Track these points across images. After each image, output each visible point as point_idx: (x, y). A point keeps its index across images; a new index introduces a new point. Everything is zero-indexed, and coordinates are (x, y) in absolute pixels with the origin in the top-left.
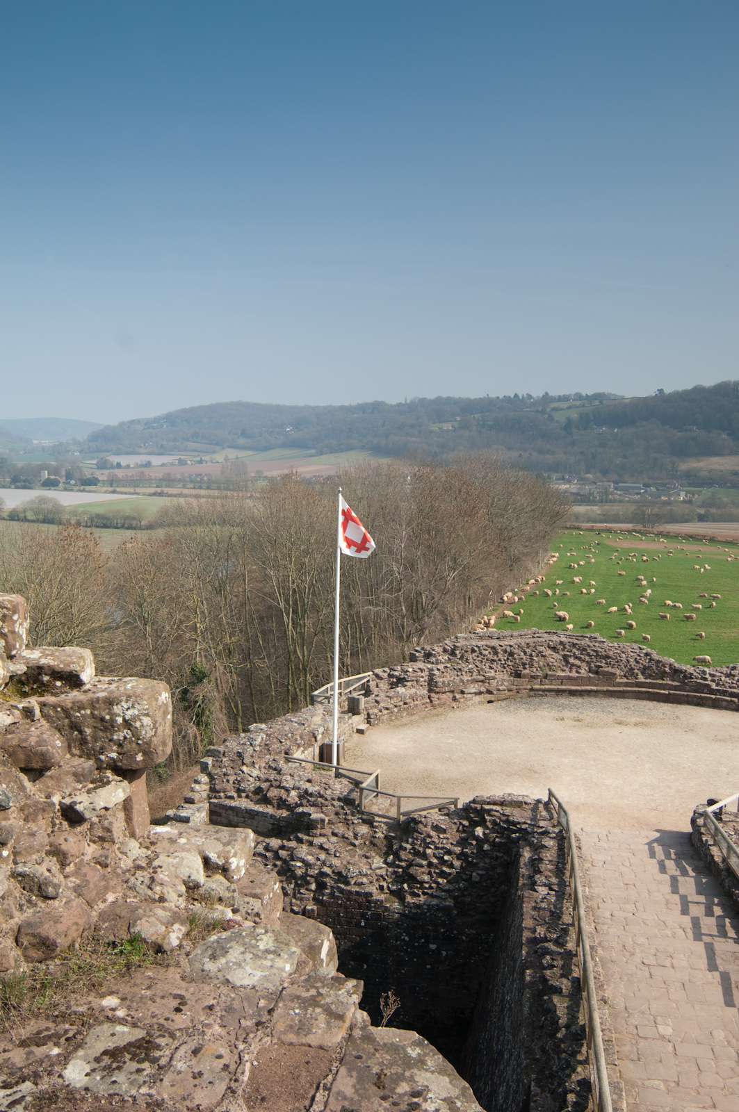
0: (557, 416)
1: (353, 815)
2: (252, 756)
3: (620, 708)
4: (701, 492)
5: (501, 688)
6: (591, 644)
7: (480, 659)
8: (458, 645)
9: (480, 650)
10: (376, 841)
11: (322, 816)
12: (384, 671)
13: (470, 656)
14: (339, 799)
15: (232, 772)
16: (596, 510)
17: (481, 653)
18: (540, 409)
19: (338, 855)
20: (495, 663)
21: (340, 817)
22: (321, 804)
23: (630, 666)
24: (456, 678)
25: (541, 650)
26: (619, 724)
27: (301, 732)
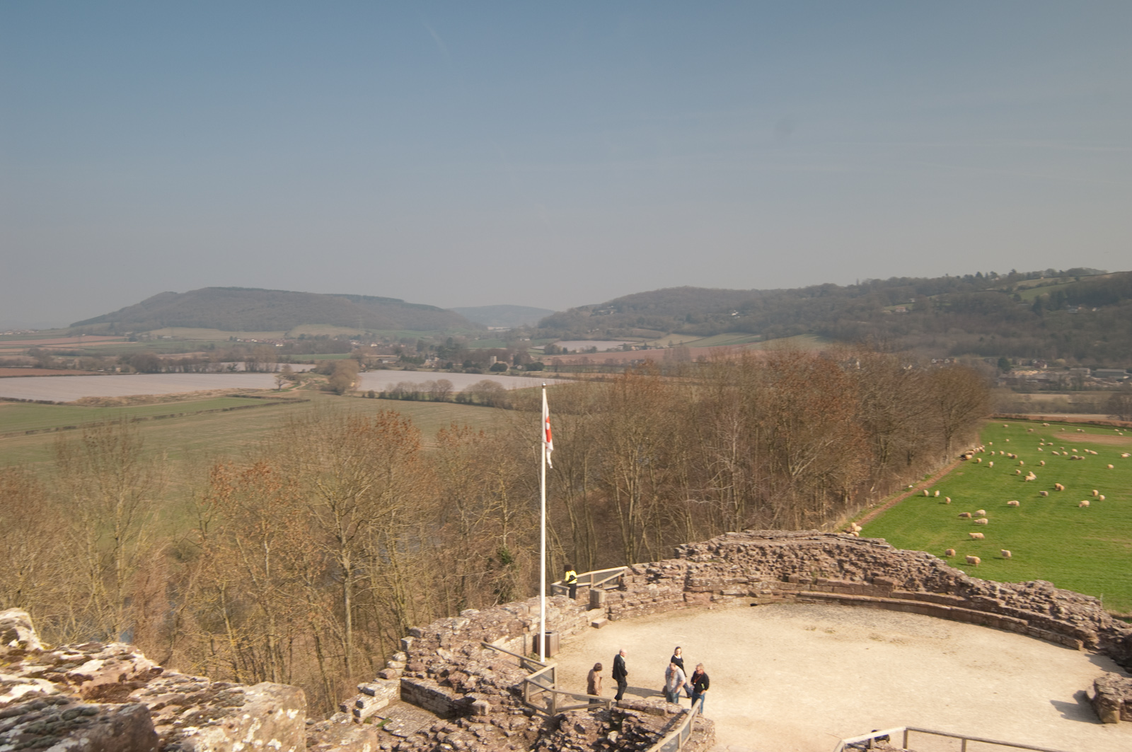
1: (517, 705)
2: (450, 639)
3: (887, 622)
5: (765, 591)
6: (871, 550)
7: (746, 559)
8: (724, 543)
9: (747, 550)
10: (529, 735)
11: (486, 704)
12: (644, 567)
14: (508, 689)
15: (428, 653)
16: (1066, 398)
17: (747, 554)
19: (485, 742)
20: (763, 565)
21: (504, 706)
22: (490, 691)
23: (911, 575)
24: (716, 577)
25: (814, 553)
26: (874, 639)
27: (510, 620)
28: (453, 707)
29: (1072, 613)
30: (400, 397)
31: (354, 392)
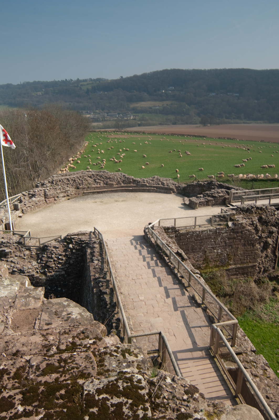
0: (83, 88)
1: (22, 248)
4: (139, 115)
5: (72, 194)
7: (63, 184)
8: (54, 179)
9: (62, 180)
10: (32, 256)
11: (10, 250)
13: (59, 183)
16: (101, 124)
18: (76, 85)
20: (69, 185)
21: (17, 249)
22: (9, 246)
23: (118, 180)
24: (55, 192)
25: (85, 178)
26: (116, 201)
29: (167, 184)
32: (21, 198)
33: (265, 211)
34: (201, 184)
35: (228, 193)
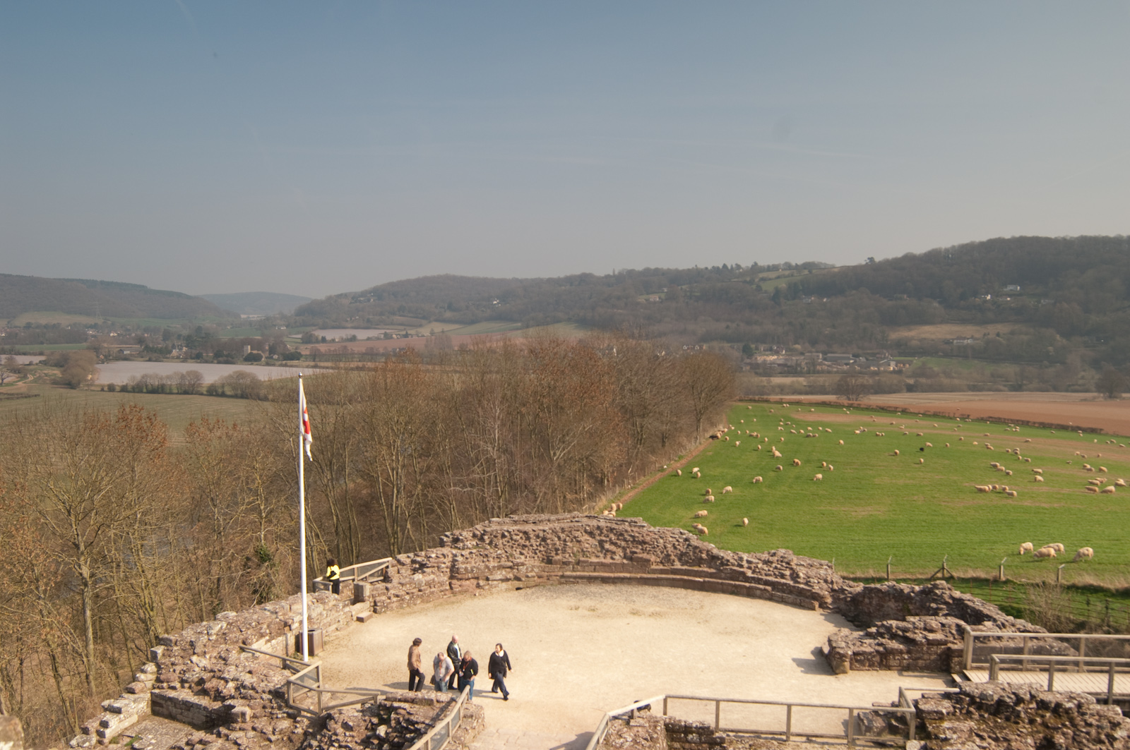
0: (765, 286)
1: (280, 708)
2: (205, 646)
3: (646, 597)
4: (912, 361)
5: (530, 574)
6: (629, 529)
7: (510, 544)
8: (488, 529)
9: (511, 535)
10: (294, 737)
11: (249, 712)
12: (408, 557)
13: (500, 542)
14: (270, 692)
15: (181, 661)
16: (803, 381)
17: (512, 539)
18: (748, 279)
20: (527, 549)
21: (266, 710)
22: (250, 696)
23: (667, 552)
24: (481, 564)
25: (576, 535)
26: (634, 614)
27: (270, 620)
28: (210, 717)
29: (809, 578)
30: (145, 390)
31: (92, 385)
32: (388, 570)
33: (1072, 720)
34: (902, 590)
35: (961, 631)
